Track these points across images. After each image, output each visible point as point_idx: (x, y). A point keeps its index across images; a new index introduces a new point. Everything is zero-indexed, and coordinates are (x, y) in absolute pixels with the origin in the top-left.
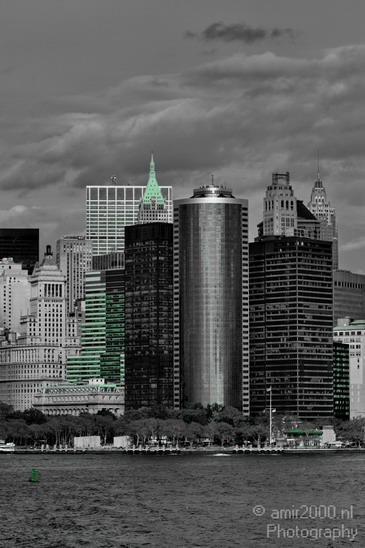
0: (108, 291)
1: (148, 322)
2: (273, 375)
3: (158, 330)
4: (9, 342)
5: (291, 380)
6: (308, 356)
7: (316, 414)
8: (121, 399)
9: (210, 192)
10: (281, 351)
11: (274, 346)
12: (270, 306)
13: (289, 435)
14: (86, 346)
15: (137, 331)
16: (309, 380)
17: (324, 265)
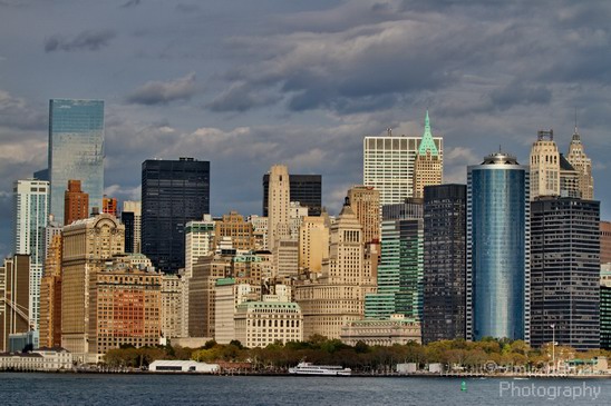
0: (402, 238)
1: (444, 268)
2: (550, 313)
3: (453, 274)
4: (311, 281)
5: (565, 317)
6: (580, 298)
7: (585, 346)
8: (419, 332)
9: (498, 159)
10: (557, 293)
11: (551, 289)
12: (548, 255)
13: (571, 364)
14: (382, 285)
15: (434, 275)
16: (580, 317)
17: (594, 221)
